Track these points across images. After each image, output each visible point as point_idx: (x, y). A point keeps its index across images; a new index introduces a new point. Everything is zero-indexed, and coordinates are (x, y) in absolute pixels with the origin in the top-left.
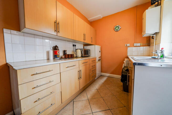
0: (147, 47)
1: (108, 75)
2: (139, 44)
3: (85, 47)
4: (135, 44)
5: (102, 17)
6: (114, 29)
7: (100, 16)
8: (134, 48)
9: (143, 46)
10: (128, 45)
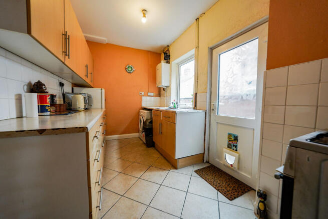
0: (158, 98)
1: (116, 137)
2: (152, 94)
3: (75, 88)
4: (150, 94)
5: (107, 42)
6: (126, 68)
7: (105, 40)
8: (148, 98)
9: (156, 96)
10: (143, 93)
